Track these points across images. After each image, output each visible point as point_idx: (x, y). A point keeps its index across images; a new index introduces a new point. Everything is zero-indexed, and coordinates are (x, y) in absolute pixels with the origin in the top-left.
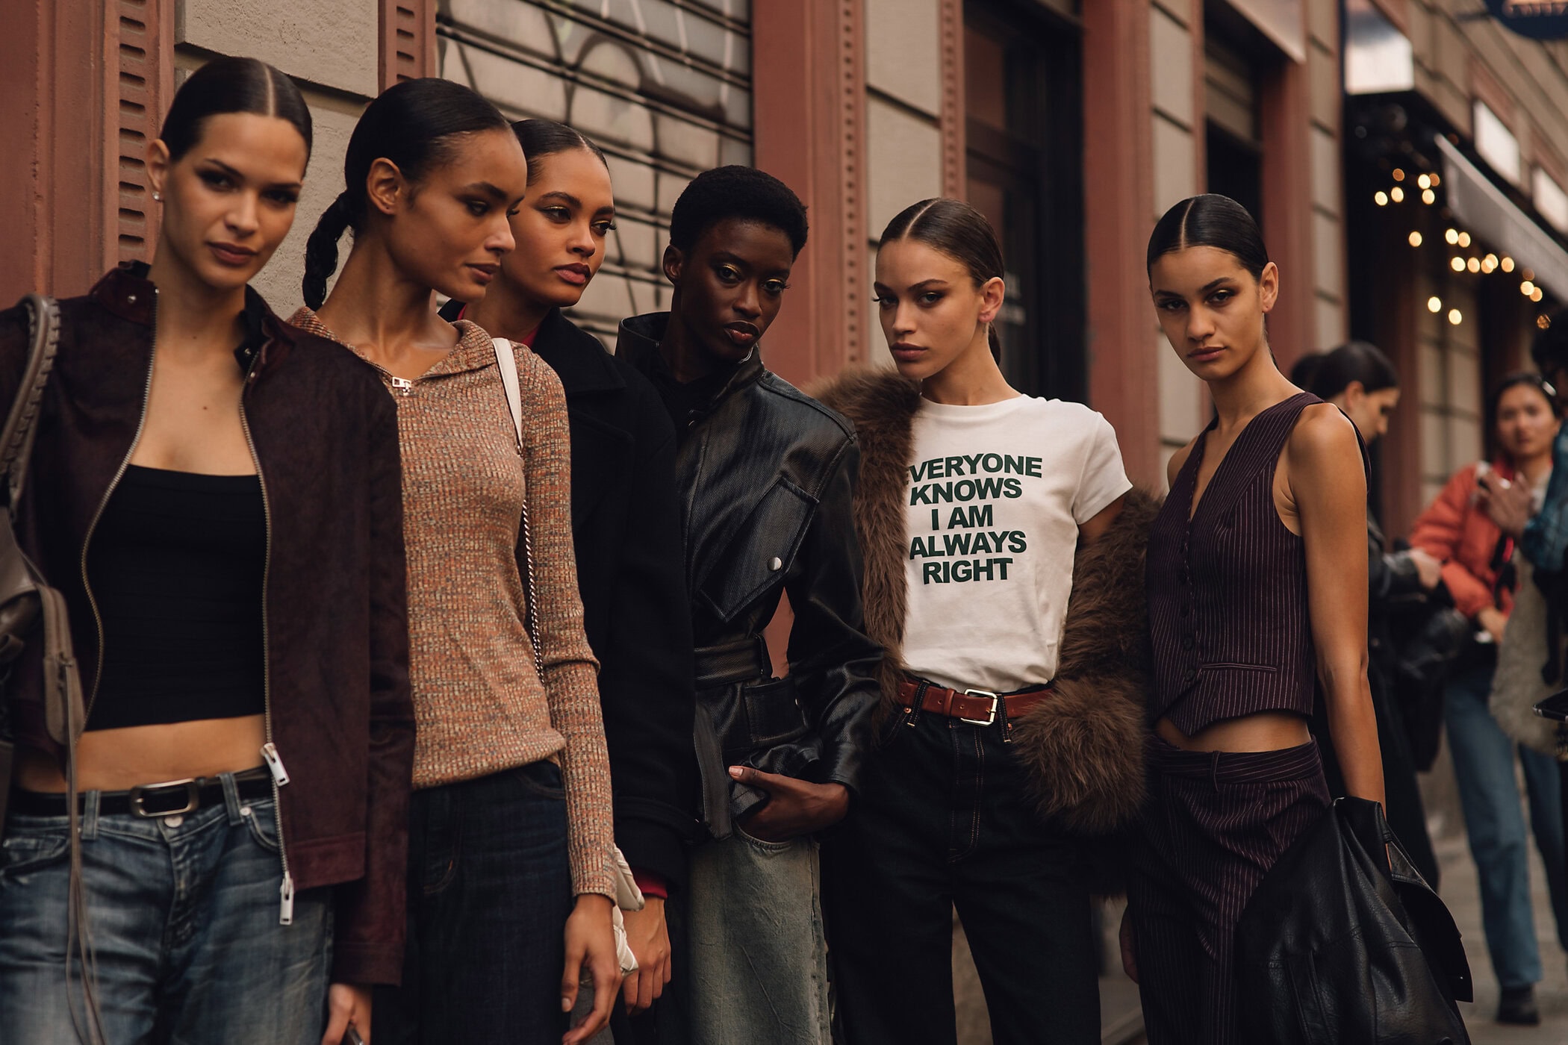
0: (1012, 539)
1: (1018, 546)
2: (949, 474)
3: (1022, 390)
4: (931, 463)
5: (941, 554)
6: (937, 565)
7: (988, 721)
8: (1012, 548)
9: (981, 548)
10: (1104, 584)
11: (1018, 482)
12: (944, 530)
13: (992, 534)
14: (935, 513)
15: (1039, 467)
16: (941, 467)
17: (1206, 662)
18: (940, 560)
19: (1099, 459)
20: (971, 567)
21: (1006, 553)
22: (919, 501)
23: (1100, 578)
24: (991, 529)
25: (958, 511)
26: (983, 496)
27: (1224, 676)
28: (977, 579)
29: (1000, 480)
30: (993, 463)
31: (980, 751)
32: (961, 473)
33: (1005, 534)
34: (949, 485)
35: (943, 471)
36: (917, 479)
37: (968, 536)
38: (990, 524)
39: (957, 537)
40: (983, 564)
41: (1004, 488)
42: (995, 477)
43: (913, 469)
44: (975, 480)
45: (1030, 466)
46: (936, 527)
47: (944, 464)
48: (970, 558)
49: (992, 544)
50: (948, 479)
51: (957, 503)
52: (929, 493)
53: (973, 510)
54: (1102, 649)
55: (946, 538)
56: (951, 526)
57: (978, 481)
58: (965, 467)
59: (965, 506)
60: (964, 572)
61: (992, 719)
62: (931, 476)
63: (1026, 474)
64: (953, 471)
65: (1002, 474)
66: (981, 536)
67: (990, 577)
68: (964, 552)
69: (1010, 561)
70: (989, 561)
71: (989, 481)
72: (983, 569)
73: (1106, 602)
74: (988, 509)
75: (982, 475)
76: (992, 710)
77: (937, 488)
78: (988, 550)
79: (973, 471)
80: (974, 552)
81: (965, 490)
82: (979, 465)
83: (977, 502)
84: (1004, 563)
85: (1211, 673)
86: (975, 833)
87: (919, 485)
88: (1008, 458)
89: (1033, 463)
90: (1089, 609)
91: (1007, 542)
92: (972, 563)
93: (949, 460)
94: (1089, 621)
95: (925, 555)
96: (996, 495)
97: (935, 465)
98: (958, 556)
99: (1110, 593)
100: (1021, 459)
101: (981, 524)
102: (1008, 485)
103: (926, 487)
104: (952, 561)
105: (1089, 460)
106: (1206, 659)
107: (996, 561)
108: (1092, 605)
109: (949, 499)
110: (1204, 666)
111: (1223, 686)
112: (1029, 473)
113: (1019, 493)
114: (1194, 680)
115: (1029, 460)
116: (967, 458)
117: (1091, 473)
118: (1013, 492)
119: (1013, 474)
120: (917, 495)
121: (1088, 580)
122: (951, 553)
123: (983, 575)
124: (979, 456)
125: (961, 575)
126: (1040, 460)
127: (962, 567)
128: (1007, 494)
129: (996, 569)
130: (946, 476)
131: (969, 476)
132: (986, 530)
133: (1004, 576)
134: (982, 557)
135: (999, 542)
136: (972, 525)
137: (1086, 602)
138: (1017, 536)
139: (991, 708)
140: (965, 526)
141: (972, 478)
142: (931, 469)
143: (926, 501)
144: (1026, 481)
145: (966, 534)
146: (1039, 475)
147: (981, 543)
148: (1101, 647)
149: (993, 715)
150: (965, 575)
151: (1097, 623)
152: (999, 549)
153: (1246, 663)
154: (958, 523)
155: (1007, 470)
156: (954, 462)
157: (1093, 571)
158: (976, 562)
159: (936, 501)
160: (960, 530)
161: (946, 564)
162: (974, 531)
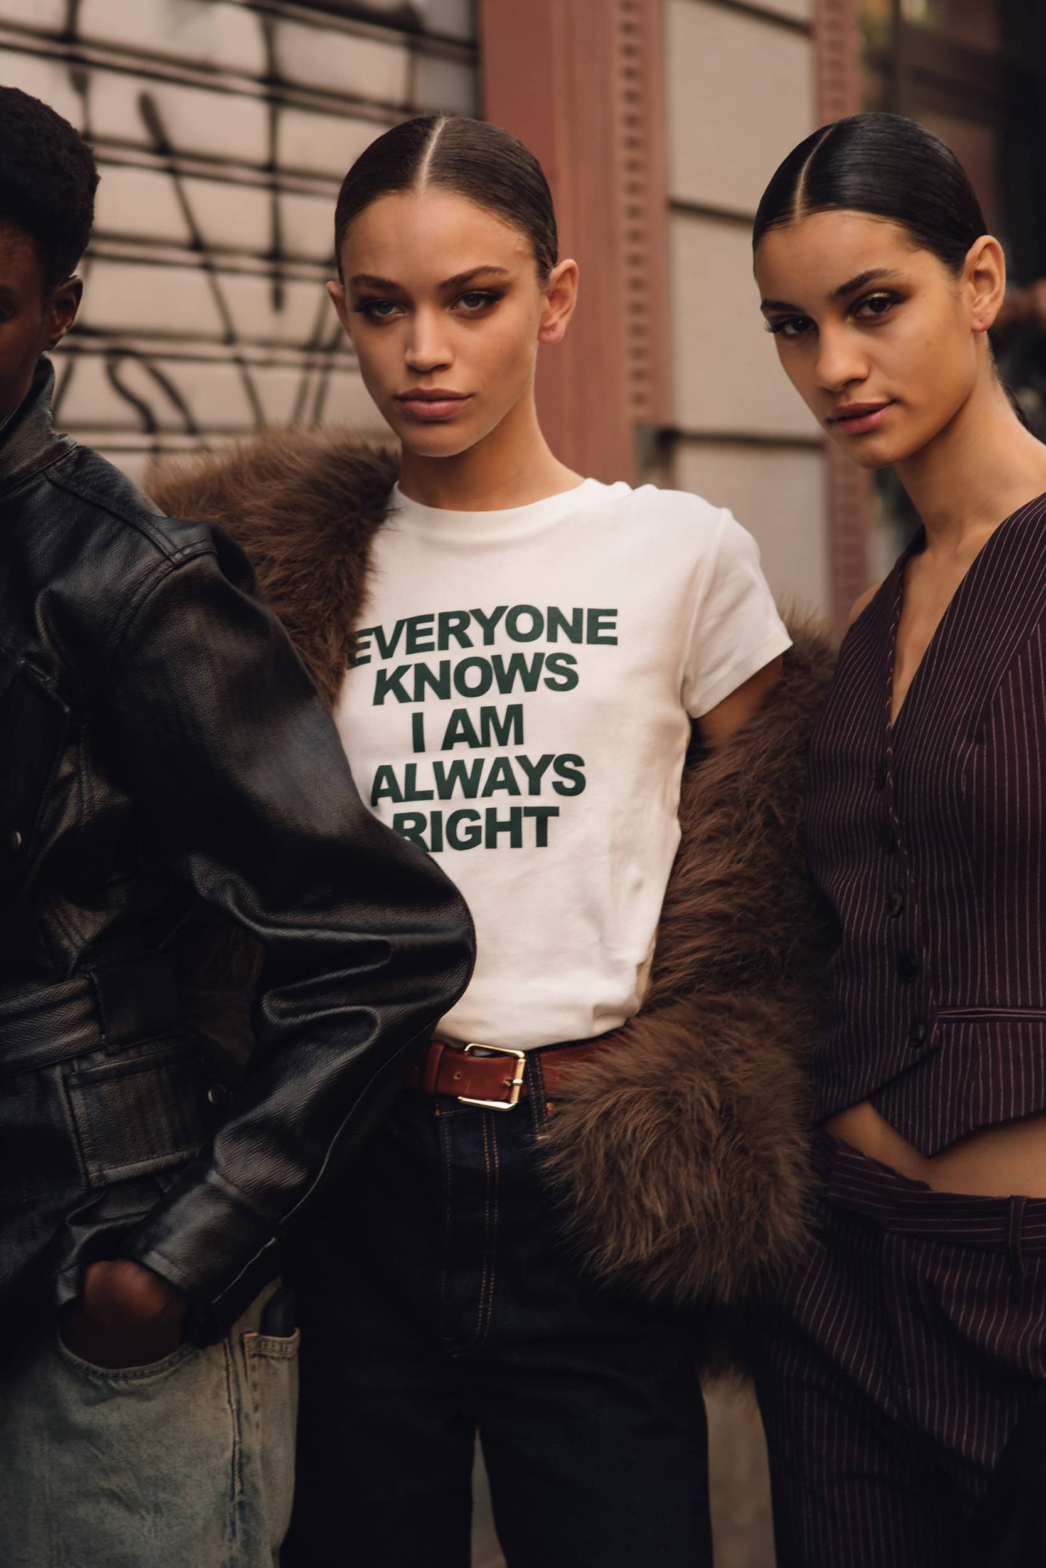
0: (560, 770)
1: (569, 784)
2: (444, 646)
3: (585, 471)
4: (413, 621)
5: (427, 795)
6: (419, 818)
7: (508, 1101)
8: (559, 788)
9: (501, 786)
10: (738, 829)
11: (571, 660)
12: (434, 753)
13: (523, 760)
14: (418, 719)
15: (612, 626)
16: (429, 632)
17: (945, 1006)
18: (424, 808)
19: (724, 597)
20: (482, 822)
21: (548, 798)
22: (390, 696)
23: (729, 816)
24: (521, 750)
25: (460, 715)
26: (505, 688)
27: (984, 1035)
28: (491, 844)
29: (538, 657)
30: (525, 624)
31: (492, 1158)
32: (465, 643)
33: (546, 760)
34: (445, 665)
35: (434, 638)
36: (387, 652)
37: (478, 764)
38: (519, 740)
39: (458, 766)
40: (504, 816)
41: (545, 673)
42: (529, 650)
43: (378, 631)
44: (493, 657)
45: (594, 625)
46: (419, 745)
47: (434, 625)
48: (480, 805)
49: (522, 779)
50: (443, 655)
51: (457, 701)
52: (408, 682)
53: (488, 713)
54: (734, 953)
55: (438, 767)
56: (447, 745)
57: (497, 659)
58: (475, 631)
59: (473, 708)
60: (469, 830)
61: (515, 1100)
62: (412, 648)
63: (589, 642)
64: (452, 640)
65: (542, 645)
66: (502, 763)
67: (516, 843)
68: (470, 793)
69: (554, 811)
70: (516, 812)
71: (518, 659)
72: (503, 827)
73: (740, 866)
74: (515, 712)
75: (505, 647)
76: (515, 1081)
77: (422, 672)
78: (514, 791)
79: (489, 640)
80: (487, 793)
81: (473, 676)
82: (500, 629)
83: (495, 698)
84: (543, 815)
85: (958, 1030)
86: (485, 1310)
87: (390, 667)
88: (555, 615)
89: (602, 619)
90: (712, 877)
91: (550, 776)
92: (483, 814)
93: (444, 617)
94: (711, 902)
95: (397, 799)
96: (530, 685)
97: (420, 627)
98: (458, 800)
99: (751, 846)
100: (577, 613)
101: (503, 742)
102: (553, 667)
103: (401, 670)
104: (447, 809)
105: (707, 598)
106: (945, 999)
107: (530, 811)
108: (717, 869)
109: (444, 694)
110: (943, 1014)
111: (986, 1060)
112: (594, 639)
113: (573, 680)
114: (925, 1044)
115: (594, 614)
116: (478, 614)
117: (710, 624)
118: (561, 680)
119: (564, 643)
120: (386, 685)
121: (711, 821)
122: (446, 793)
123: (504, 838)
124: (500, 611)
125: (462, 836)
126: (613, 613)
127: (464, 823)
128: (551, 684)
129: (529, 825)
130: (440, 649)
131: (480, 650)
132: (511, 751)
133: (542, 841)
134: (502, 803)
135: (535, 774)
136: (486, 743)
137: (704, 863)
138: (569, 765)
139: (514, 1077)
140: (474, 744)
141: (486, 653)
142: (413, 634)
143: (403, 697)
144: (586, 656)
145: (476, 761)
146: (613, 641)
147: (501, 777)
148: (732, 950)
149: (517, 1089)
150: (469, 837)
151: (723, 907)
152: (535, 790)
153: (1025, 1006)
154: (461, 738)
155: (552, 638)
156: (454, 622)
157: (719, 803)
158: (491, 813)
159: (420, 696)
160: (464, 753)
161: (437, 816)
162: (490, 754)
